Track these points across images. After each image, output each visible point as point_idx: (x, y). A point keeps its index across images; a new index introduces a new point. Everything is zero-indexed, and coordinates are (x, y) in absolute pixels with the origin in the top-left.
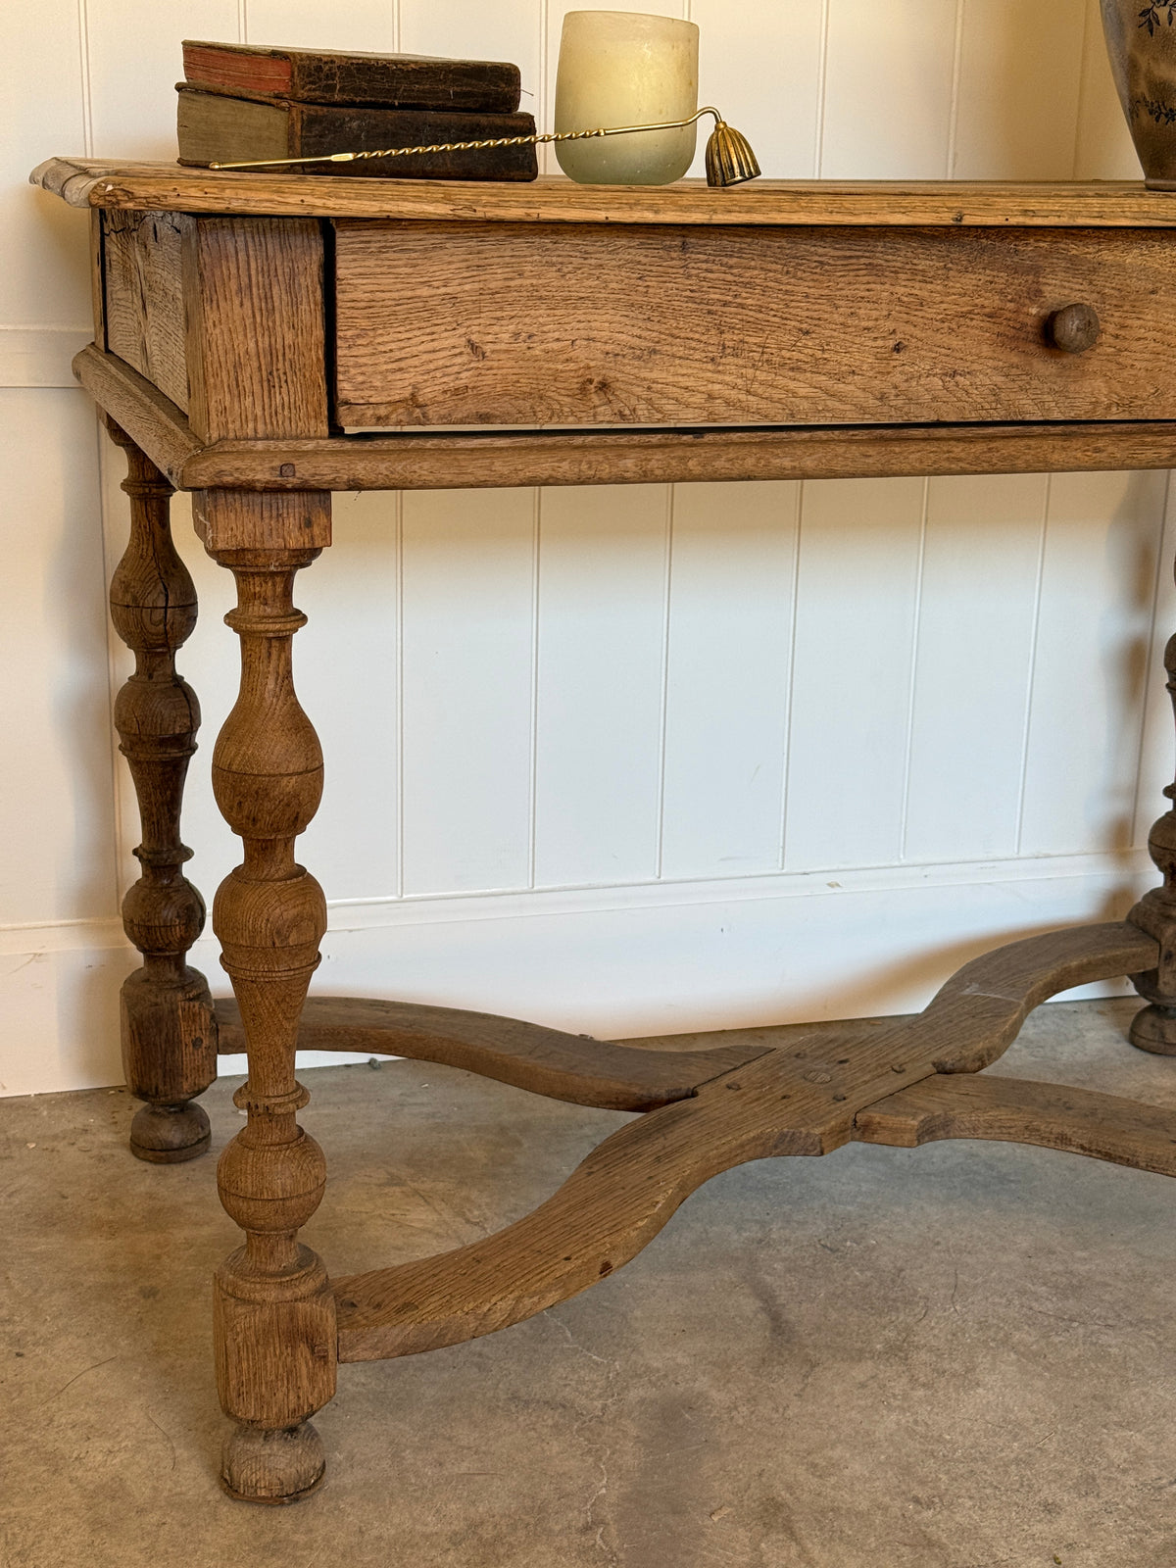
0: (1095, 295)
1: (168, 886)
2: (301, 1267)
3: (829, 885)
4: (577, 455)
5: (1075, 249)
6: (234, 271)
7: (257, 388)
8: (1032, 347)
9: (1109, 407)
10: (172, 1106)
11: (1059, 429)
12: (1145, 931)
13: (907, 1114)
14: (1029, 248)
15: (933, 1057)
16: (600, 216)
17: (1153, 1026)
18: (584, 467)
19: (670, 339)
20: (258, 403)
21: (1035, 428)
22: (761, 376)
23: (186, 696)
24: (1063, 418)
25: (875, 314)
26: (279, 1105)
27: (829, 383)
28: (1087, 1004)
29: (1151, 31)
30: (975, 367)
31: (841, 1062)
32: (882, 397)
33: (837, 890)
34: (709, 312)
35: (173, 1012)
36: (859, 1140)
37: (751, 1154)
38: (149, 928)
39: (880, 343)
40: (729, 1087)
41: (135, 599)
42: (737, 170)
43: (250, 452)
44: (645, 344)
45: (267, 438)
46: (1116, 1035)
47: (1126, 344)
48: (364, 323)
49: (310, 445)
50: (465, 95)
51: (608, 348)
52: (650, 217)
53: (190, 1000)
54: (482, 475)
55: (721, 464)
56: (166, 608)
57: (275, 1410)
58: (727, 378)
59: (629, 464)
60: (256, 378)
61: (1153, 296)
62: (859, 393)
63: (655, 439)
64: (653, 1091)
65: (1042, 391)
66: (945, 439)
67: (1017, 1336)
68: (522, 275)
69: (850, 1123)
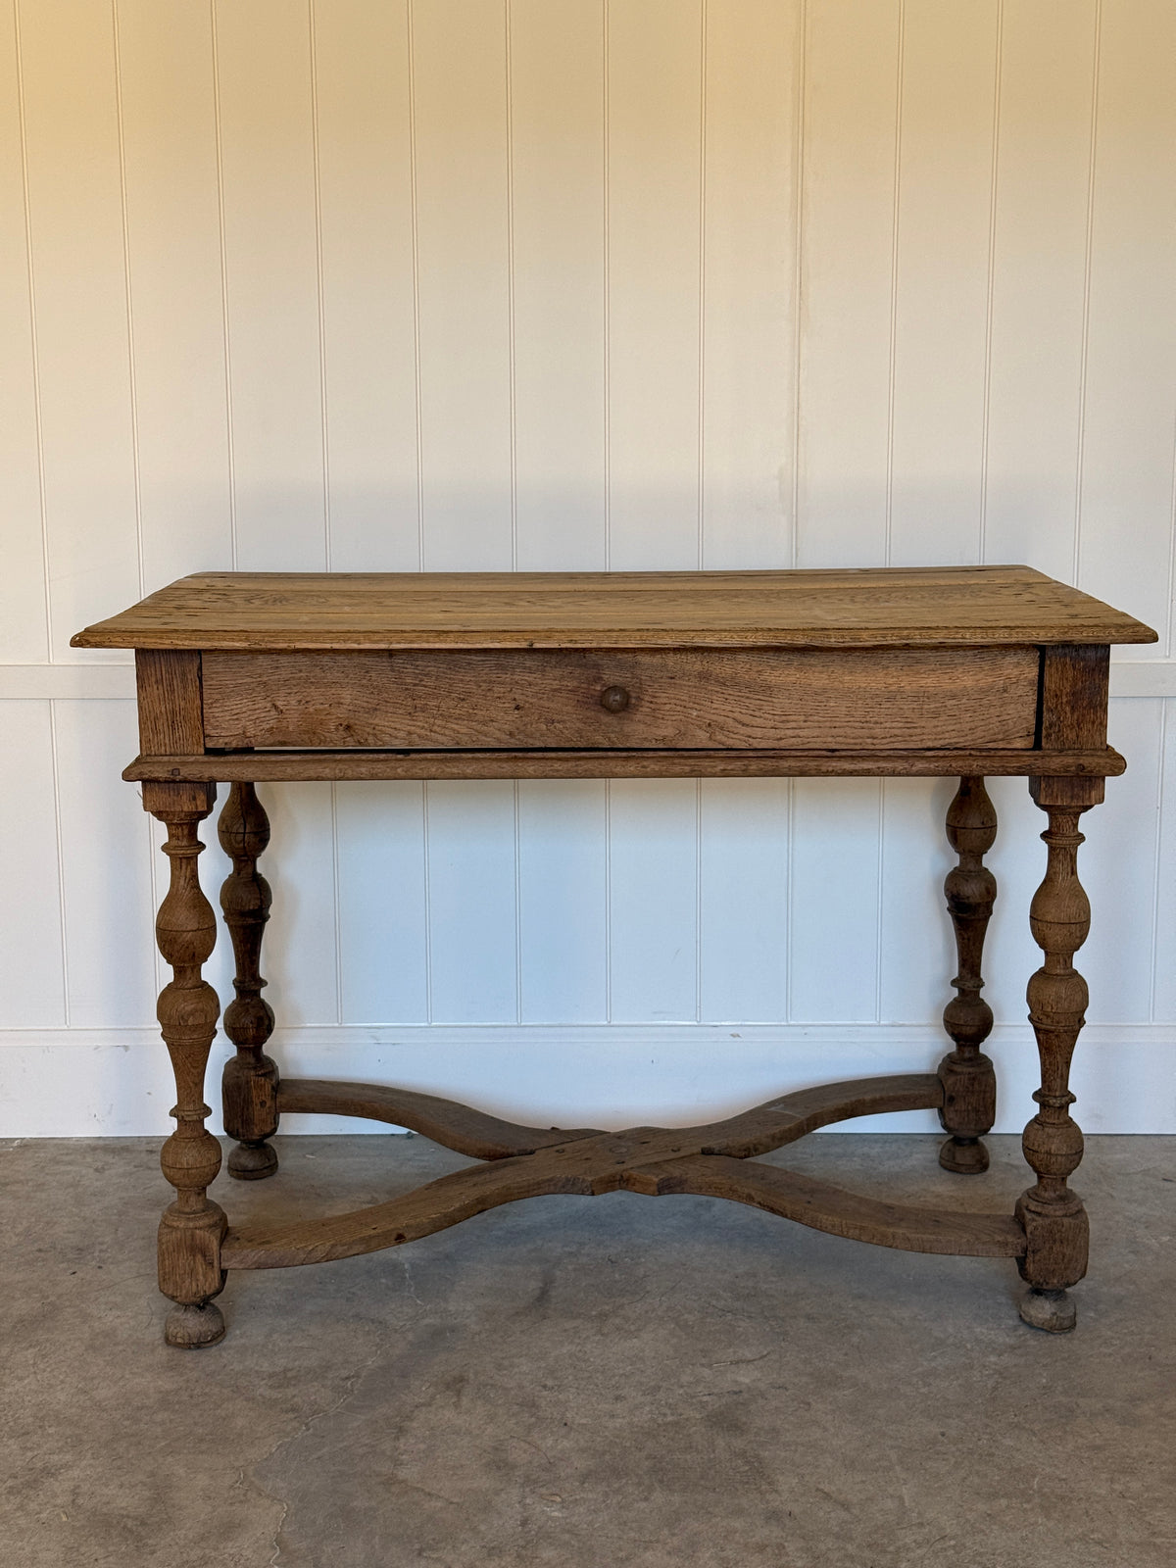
0: (635, 681)
2: (203, 1211)
3: (732, 1035)
4: (333, 765)
6: (153, 672)
7: (166, 729)
8: (598, 708)
9: (650, 741)
10: (251, 1144)
11: (624, 754)
12: (940, 1080)
13: (654, 1174)
14: (593, 657)
15: (704, 1146)
17: (949, 1150)
18: (337, 771)
19: (384, 703)
20: (167, 737)
21: (606, 752)
22: (438, 722)
23: (258, 886)
24: (623, 747)
25: (502, 690)
27: (479, 727)
30: (565, 718)
32: (511, 734)
33: (737, 1039)
34: (407, 689)
35: (248, 1082)
36: (623, 1189)
37: (546, 1189)
40: (557, 1151)
43: (160, 762)
44: (370, 706)
45: (171, 755)
47: (658, 707)
48: (219, 696)
49: (192, 759)
51: (351, 708)
52: (355, 646)
53: (259, 1076)
55: (417, 771)
56: (244, 833)
58: (419, 724)
59: (364, 769)
60: (165, 725)
61: (673, 680)
62: (496, 732)
63: (382, 756)
64: (510, 1150)
65: (607, 730)
66: (552, 759)
67: (686, 1316)
68: (301, 671)
69: (618, 1177)
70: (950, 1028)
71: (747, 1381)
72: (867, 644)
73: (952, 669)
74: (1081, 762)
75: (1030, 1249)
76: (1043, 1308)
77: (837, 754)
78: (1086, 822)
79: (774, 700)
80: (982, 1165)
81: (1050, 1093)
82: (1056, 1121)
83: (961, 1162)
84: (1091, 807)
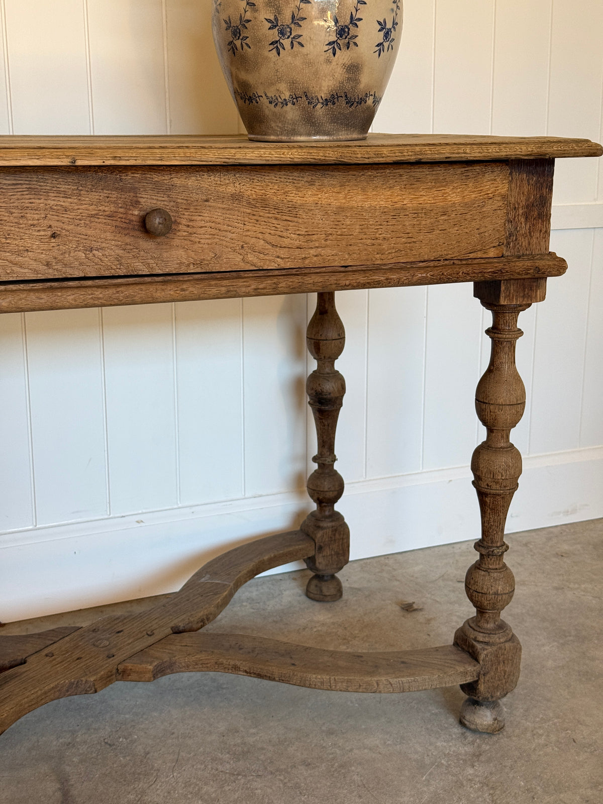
0: (172, 204)
3: (138, 522)
5: (156, 177)
8: (138, 233)
9: (188, 265)
11: (159, 279)
12: (308, 535)
13: (147, 662)
14: (129, 177)
15: (172, 624)
17: (316, 586)
21: (146, 278)
24: (161, 272)
25: (36, 217)
27: (12, 258)
28: (287, 575)
29: (234, 53)
30: (104, 245)
31: (119, 632)
32: (48, 264)
33: (142, 524)
36: (121, 680)
37: (52, 697)
39: (42, 233)
40: (47, 655)
46: (300, 592)
47: (194, 230)
61: (207, 203)
62: (32, 262)
66: (90, 287)
67: (205, 789)
69: (114, 671)
70: (316, 494)
72: (389, 160)
73: (444, 186)
74: (537, 264)
75: (482, 672)
76: (486, 716)
77: (350, 269)
78: (524, 319)
79: (300, 221)
80: (339, 592)
82: (497, 567)
83: (327, 594)
84: (529, 305)
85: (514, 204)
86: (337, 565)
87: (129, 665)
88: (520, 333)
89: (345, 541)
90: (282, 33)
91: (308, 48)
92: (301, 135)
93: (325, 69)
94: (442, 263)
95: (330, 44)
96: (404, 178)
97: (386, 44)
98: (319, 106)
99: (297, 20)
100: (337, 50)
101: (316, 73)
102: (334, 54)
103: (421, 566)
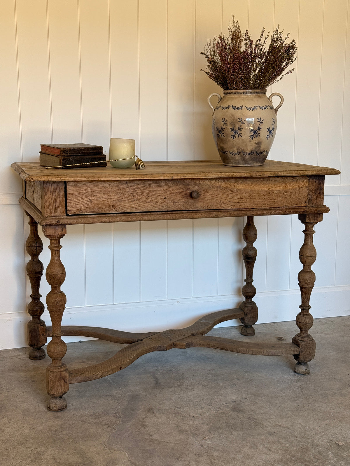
0: (199, 189)
1: (37, 302)
2: (62, 366)
3: (177, 302)
4: (109, 218)
5: (195, 181)
6: (49, 189)
7: (53, 208)
8: (189, 198)
9: (204, 207)
10: (38, 348)
11: (195, 211)
12: (242, 310)
13: (184, 342)
14: (187, 181)
15: (191, 333)
16: (111, 179)
17: (245, 330)
18: (110, 220)
19: (125, 198)
20: (54, 211)
21: (191, 211)
22: (141, 204)
23: (41, 264)
24: (195, 209)
25: (160, 193)
26: (58, 335)
27: (153, 205)
29: (219, 138)
30: (179, 201)
31: (173, 334)
32: (163, 207)
33: (179, 303)
34: (131, 193)
35: (38, 328)
36: (175, 348)
37: (152, 350)
38: (33, 311)
39: (162, 198)
40: (150, 339)
41: (31, 245)
42: (141, 166)
43: (52, 219)
44: (120, 199)
45: (55, 216)
46: (238, 332)
47: (206, 197)
48: (71, 197)
49: (63, 217)
50: (92, 152)
51: (114, 200)
52: (119, 179)
53: (41, 326)
54: (92, 221)
55: (134, 219)
56: (37, 247)
57: (58, 392)
58: (135, 204)
59: (118, 219)
60: (53, 206)
61: (210, 189)
62: (158, 206)
63: (123, 214)
64: (135, 340)
65: (191, 205)
66: (175, 213)
68: (98, 188)
69: (173, 344)
70: (245, 294)
71: (234, 398)
72: (267, 176)
73: (286, 183)
74: (318, 209)
75: (301, 351)
76: (303, 368)
77: (254, 209)
79: (239, 194)
80: (253, 333)
81: (305, 306)
82: (307, 314)
83: (249, 333)
84: (317, 223)
85: (311, 189)
86: (253, 321)
87: (178, 342)
88: (314, 232)
89: (256, 312)
90: (235, 133)
91: (244, 137)
92: (241, 164)
93: (249, 144)
94: (285, 208)
95: (251, 136)
96: (273, 181)
97: (270, 135)
98: (247, 155)
99: (240, 129)
100: (253, 138)
101: (246, 145)
102: (252, 139)
103: (288, 327)
